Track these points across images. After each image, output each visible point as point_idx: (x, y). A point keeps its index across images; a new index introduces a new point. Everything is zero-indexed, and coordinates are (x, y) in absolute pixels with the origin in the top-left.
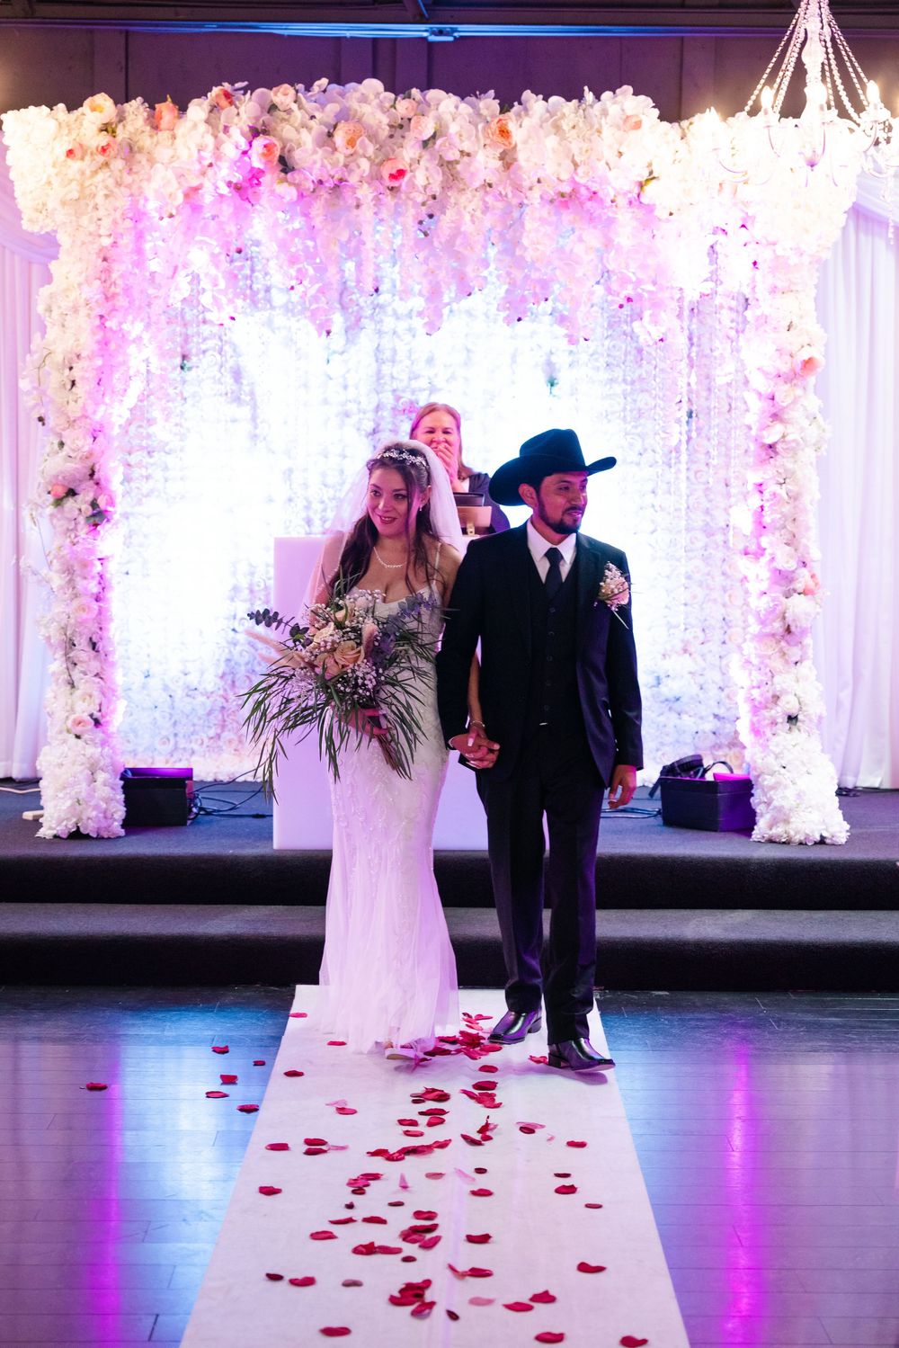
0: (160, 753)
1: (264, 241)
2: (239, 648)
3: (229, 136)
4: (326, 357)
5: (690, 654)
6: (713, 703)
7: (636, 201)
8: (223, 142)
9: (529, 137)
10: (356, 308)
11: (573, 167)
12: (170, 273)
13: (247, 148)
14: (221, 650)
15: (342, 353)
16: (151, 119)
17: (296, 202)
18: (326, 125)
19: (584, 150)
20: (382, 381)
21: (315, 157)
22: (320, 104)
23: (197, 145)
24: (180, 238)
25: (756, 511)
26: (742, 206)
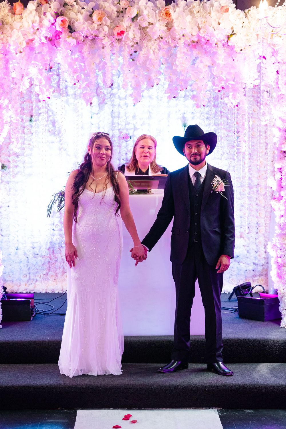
0: (23, 281)
1: (62, 63)
2: (55, 237)
3: (46, 17)
4: (91, 116)
5: (243, 238)
6: (253, 258)
7: (226, 45)
8: (43, 19)
9: (179, 16)
10: (103, 95)
11: (198, 29)
12: (20, 77)
13: (54, 22)
14: (48, 238)
15: (97, 114)
16: (12, 10)
17: (76, 46)
18: (89, 12)
19: (203, 22)
20: (114, 126)
21: (84, 26)
22: (86, 3)
23: (32, 21)
24: (25, 62)
25: (278, 180)
26: (273, 47)
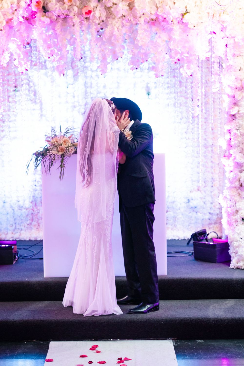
0: (10, 230)
1: (37, 40)
2: (37, 192)
4: (67, 86)
5: (200, 191)
6: (209, 209)
7: (181, 22)
10: (77, 68)
11: (156, 9)
13: (30, 3)
14: (31, 193)
15: (72, 84)
17: (49, 24)
19: (161, 2)
20: (87, 94)
21: (56, 6)
23: (11, 2)
24: (5, 39)
25: (228, 140)
26: (222, 23)
